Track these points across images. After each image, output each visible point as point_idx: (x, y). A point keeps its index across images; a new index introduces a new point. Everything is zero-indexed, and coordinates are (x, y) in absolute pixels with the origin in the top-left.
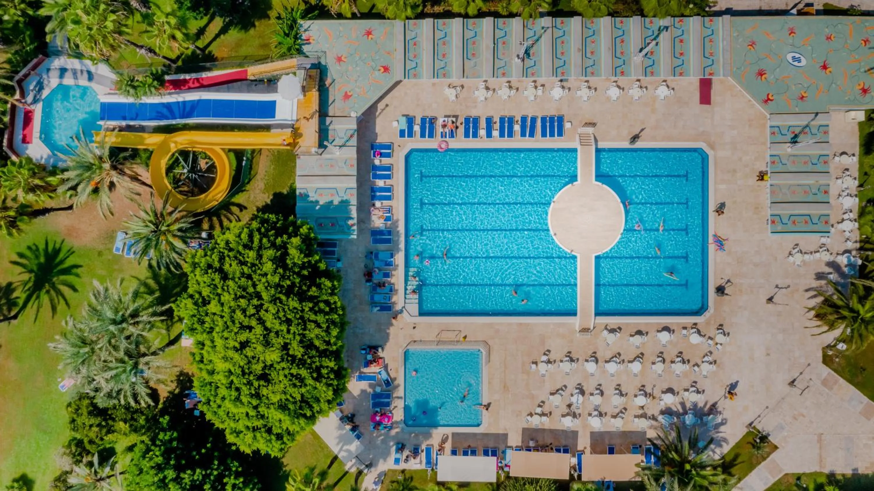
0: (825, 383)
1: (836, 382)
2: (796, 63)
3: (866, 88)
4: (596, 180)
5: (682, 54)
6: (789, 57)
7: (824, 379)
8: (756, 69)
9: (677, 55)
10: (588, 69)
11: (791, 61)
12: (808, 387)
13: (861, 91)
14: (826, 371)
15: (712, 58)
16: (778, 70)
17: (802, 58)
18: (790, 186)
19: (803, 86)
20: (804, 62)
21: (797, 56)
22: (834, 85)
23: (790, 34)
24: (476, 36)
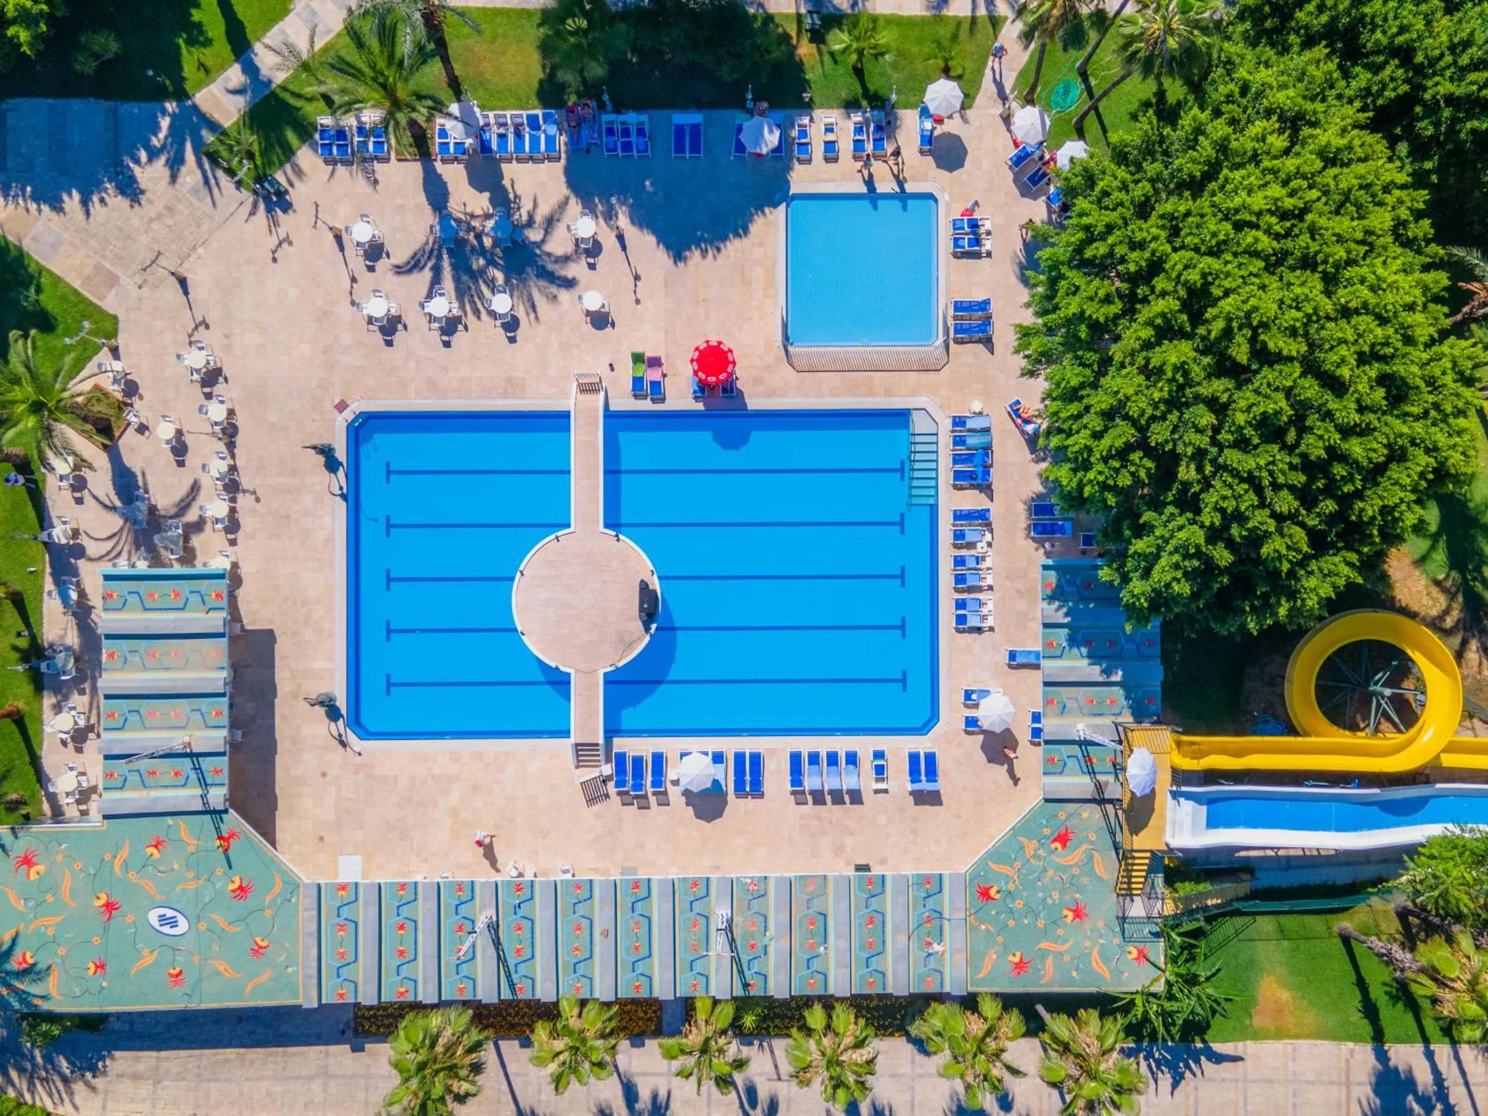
0: (112, 280)
1: (87, 280)
2: (169, 913)
3: (25, 867)
4: (569, 674)
5: (402, 927)
6: (183, 926)
7: (112, 286)
8: (252, 900)
9: (409, 925)
10: (587, 895)
11: (180, 918)
12: (144, 270)
13: (34, 860)
14: (109, 304)
15: (340, 920)
16: (207, 900)
17: (156, 924)
18: (184, 668)
19: (155, 867)
20: (153, 917)
21: (166, 929)
22: (92, 871)
23: (181, 972)
24: (808, 960)
